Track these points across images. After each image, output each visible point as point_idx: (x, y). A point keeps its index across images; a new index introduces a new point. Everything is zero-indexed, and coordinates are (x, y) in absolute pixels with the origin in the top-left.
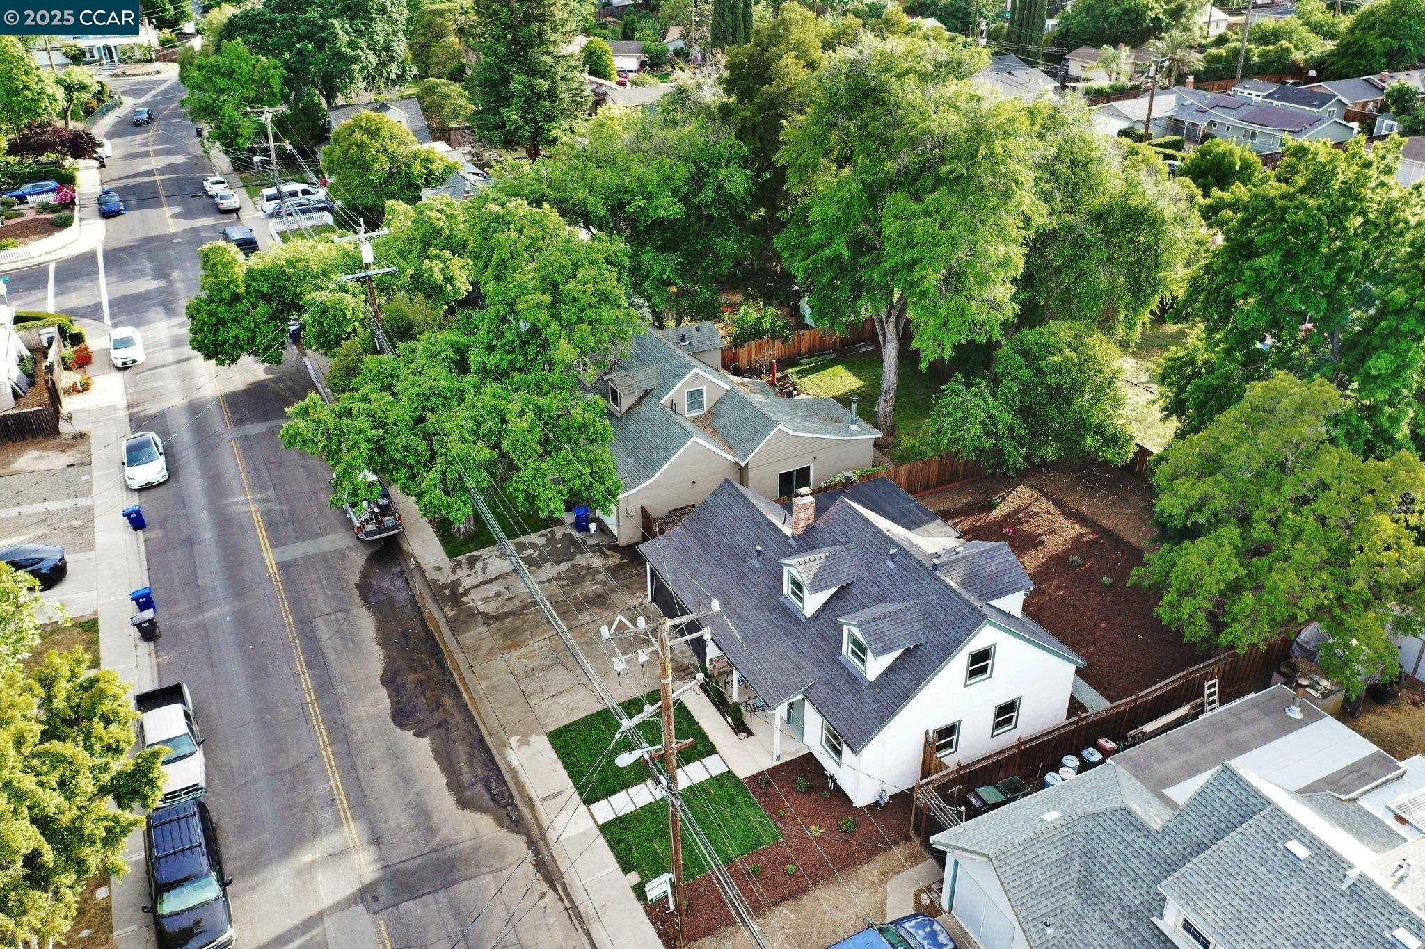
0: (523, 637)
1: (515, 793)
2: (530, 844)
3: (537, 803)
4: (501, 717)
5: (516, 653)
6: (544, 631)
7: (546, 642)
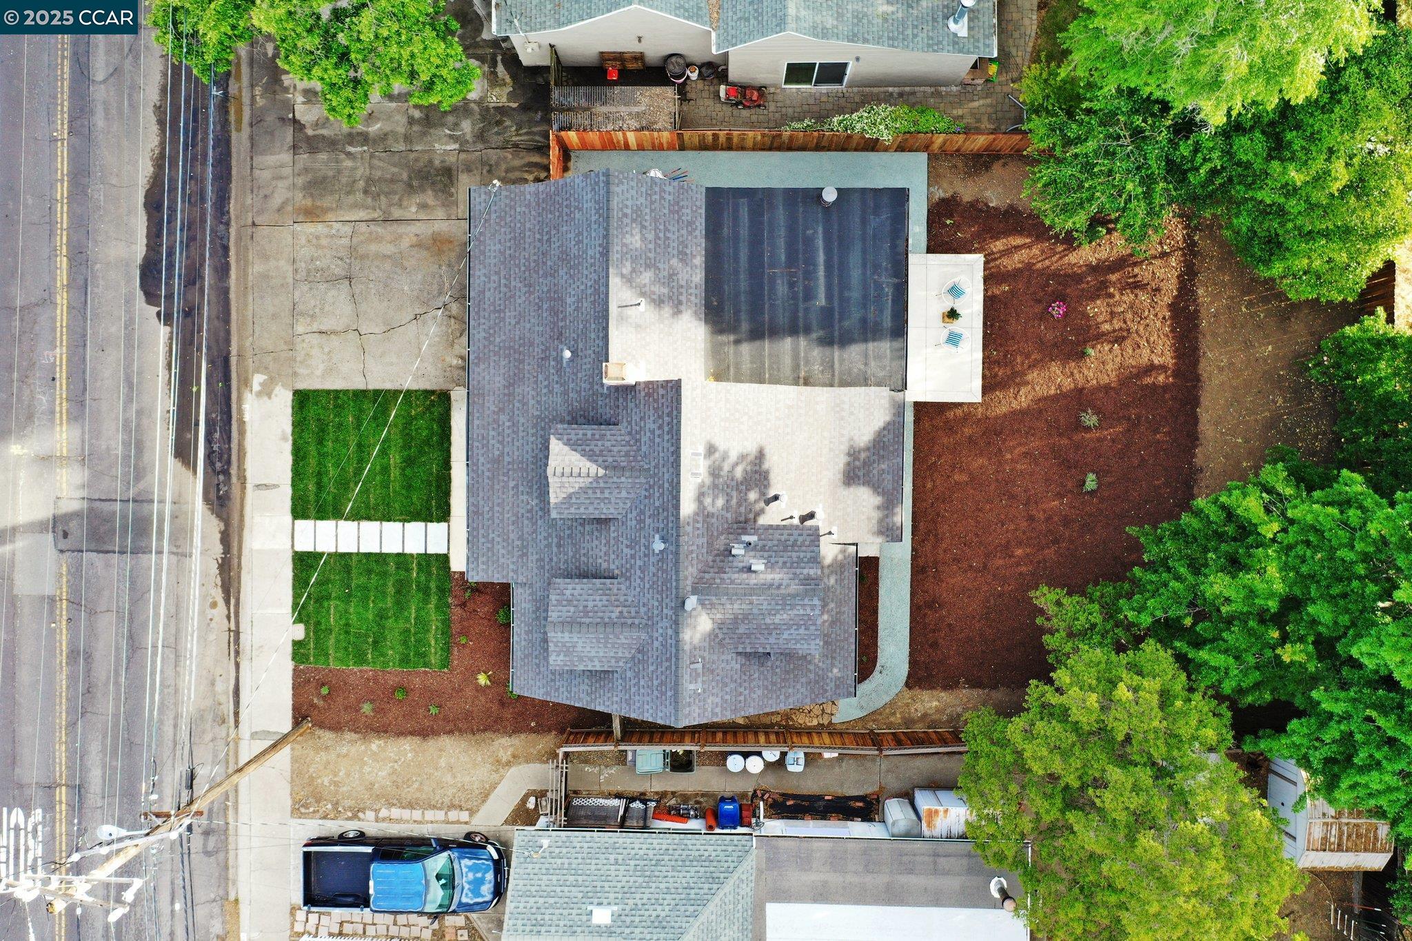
0: (328, 201)
1: (234, 458)
2: (225, 539)
3: (249, 486)
4: (256, 335)
5: (311, 228)
6: (355, 206)
7: (347, 229)
